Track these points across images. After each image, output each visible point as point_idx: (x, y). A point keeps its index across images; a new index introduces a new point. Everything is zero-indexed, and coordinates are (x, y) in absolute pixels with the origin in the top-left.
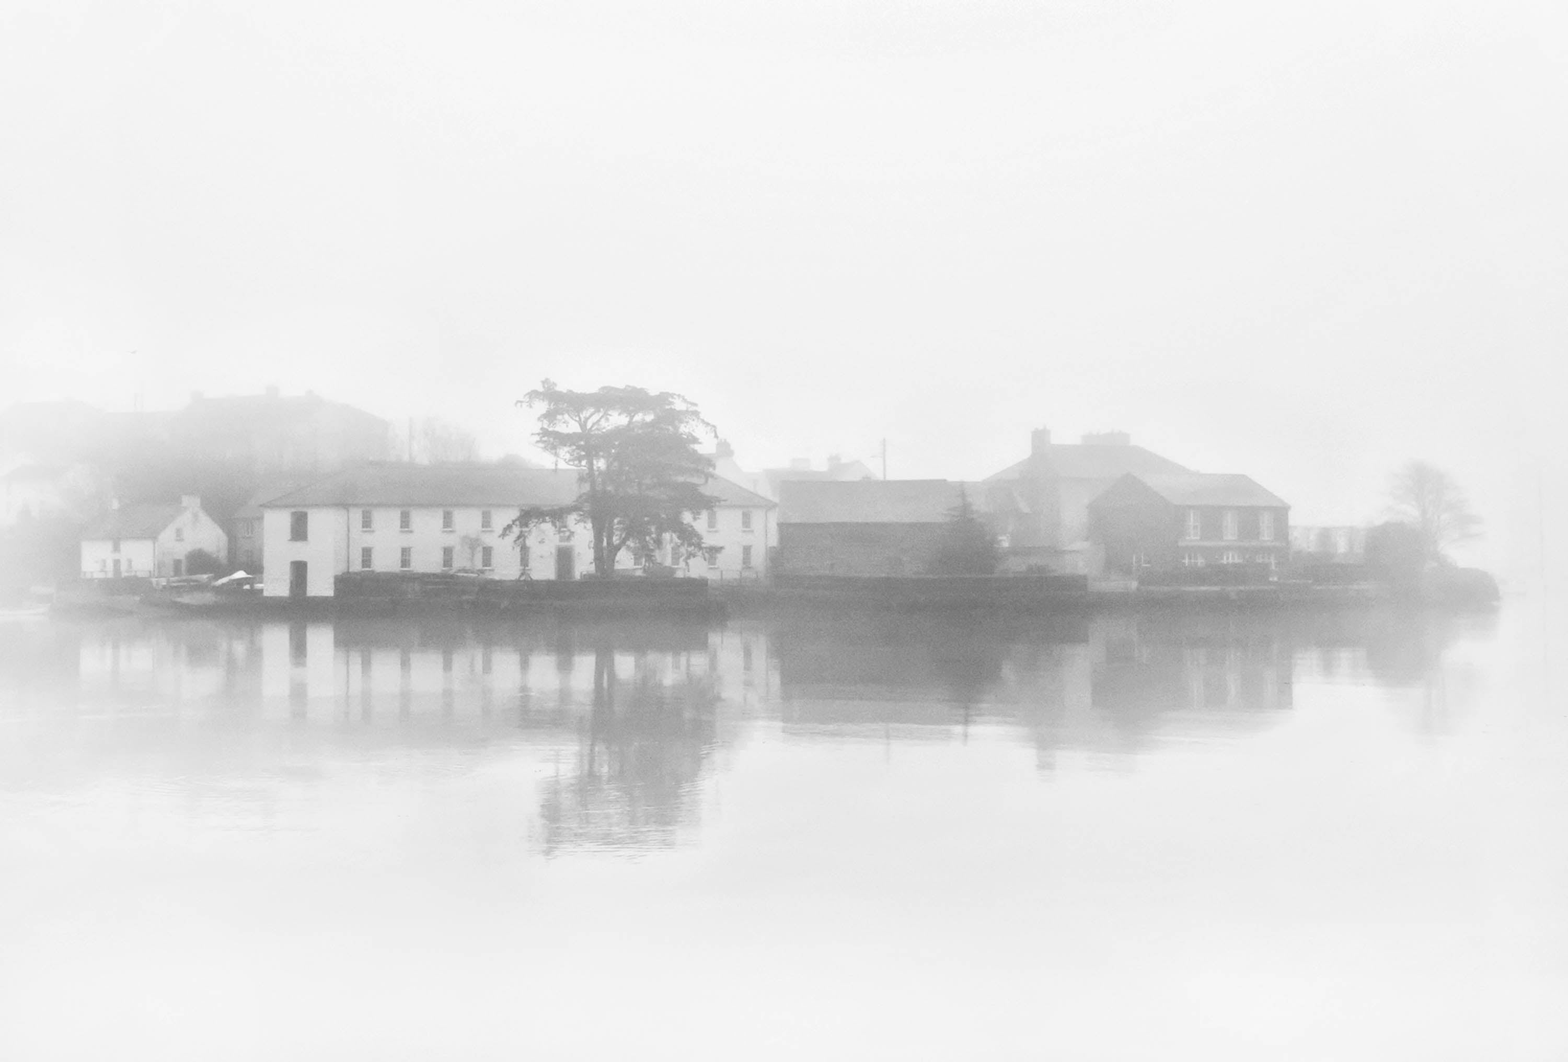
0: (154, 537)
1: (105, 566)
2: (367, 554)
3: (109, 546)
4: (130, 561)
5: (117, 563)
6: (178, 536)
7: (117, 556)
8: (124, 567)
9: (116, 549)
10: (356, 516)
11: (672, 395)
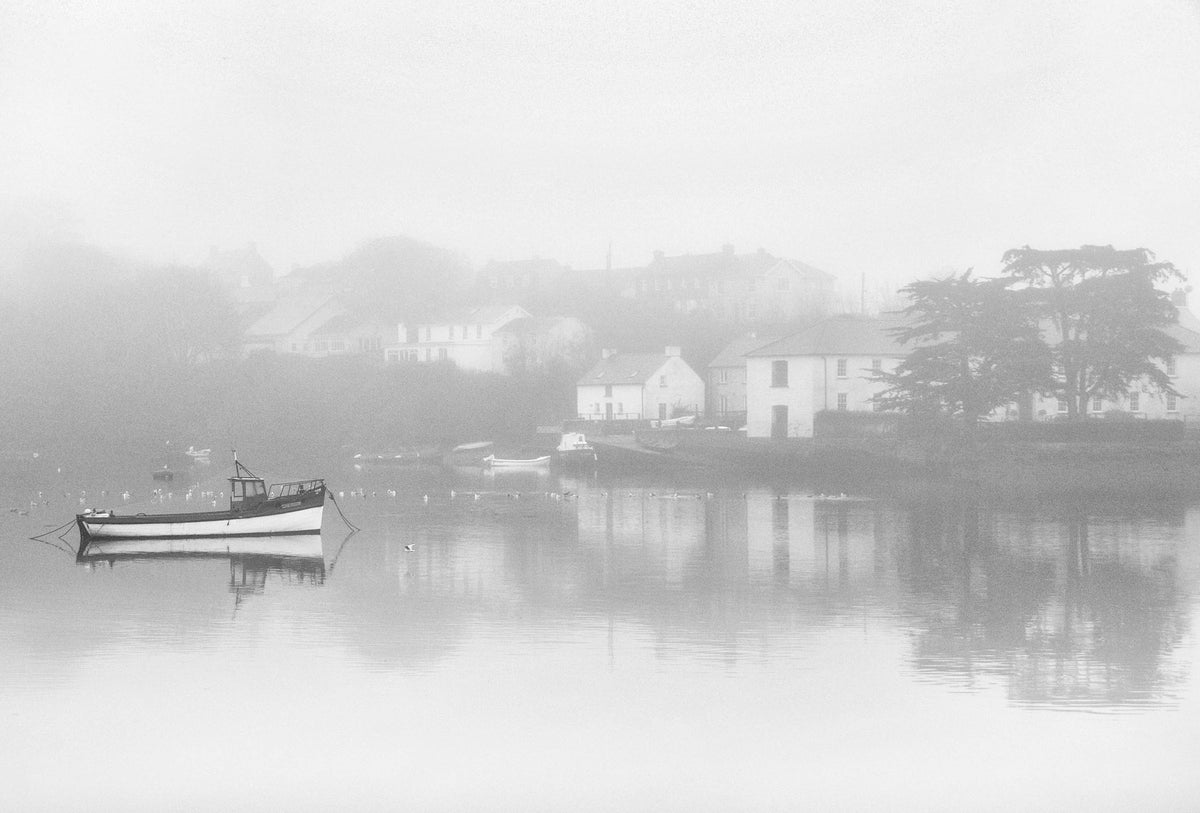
0: (641, 383)
1: (598, 410)
2: (842, 398)
3: (602, 391)
4: (621, 405)
5: (609, 406)
6: (663, 382)
7: (609, 400)
8: (615, 410)
9: (609, 394)
10: (833, 364)
11: (1144, 250)
